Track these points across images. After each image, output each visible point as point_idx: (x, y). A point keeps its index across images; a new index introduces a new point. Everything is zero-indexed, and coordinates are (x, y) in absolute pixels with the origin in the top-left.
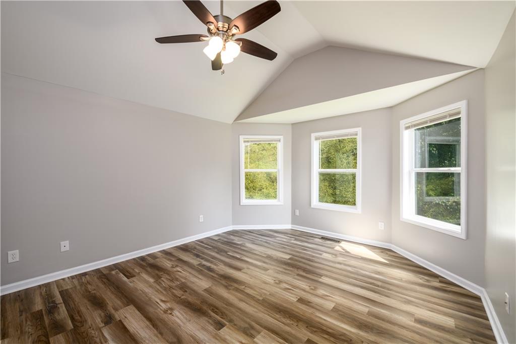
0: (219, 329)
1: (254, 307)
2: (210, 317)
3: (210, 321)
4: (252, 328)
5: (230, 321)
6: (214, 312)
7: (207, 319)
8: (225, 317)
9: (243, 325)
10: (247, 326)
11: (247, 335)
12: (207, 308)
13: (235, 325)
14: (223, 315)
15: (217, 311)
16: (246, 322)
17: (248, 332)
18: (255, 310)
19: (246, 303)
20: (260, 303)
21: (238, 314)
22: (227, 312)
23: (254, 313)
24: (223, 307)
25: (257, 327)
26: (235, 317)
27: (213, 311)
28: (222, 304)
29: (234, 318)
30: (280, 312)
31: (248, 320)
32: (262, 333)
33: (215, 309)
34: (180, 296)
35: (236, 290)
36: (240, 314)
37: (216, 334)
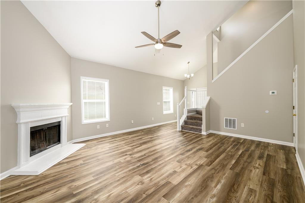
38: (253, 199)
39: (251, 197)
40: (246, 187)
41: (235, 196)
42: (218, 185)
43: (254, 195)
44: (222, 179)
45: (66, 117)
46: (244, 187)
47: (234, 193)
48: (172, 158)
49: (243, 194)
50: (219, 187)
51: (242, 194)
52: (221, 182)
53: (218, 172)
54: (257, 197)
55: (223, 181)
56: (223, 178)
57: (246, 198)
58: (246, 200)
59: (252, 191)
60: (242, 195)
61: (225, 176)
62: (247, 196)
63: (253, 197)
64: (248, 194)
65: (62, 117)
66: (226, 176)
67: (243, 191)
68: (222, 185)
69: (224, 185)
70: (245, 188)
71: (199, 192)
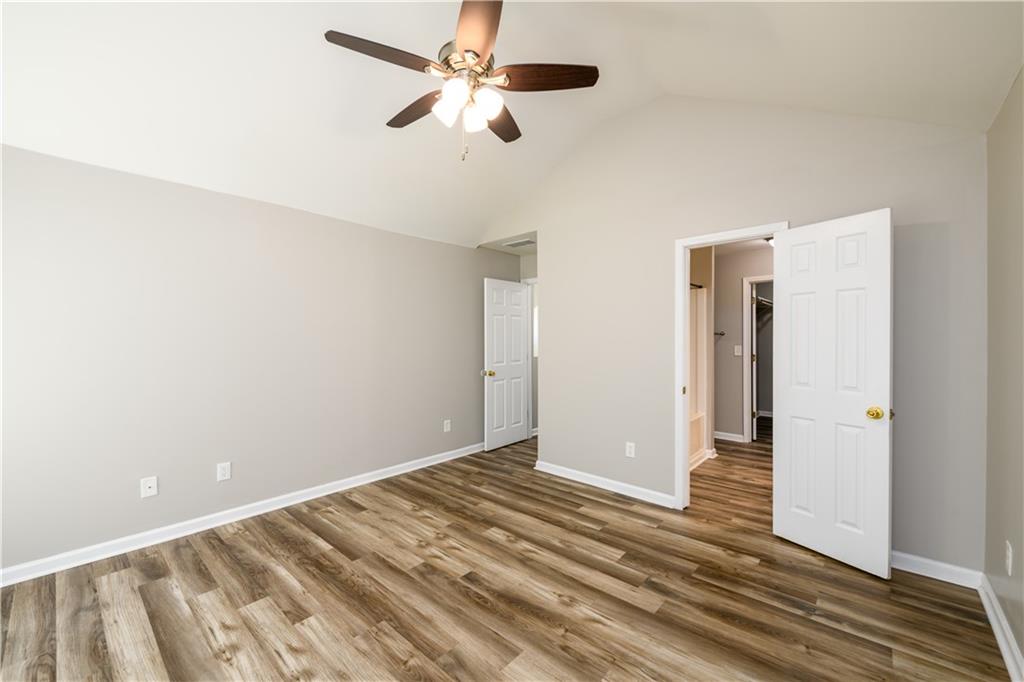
0: (470, 573)
1: (406, 604)
2: (488, 590)
3: (486, 584)
4: (421, 574)
5: (453, 583)
6: (483, 597)
7: (493, 587)
8: (463, 589)
9: (435, 578)
10: (429, 577)
11: (431, 566)
12: (497, 606)
13: (447, 578)
14: (467, 593)
15: (477, 600)
16: (431, 582)
17: (430, 569)
18: (406, 599)
19: (419, 613)
20: (391, 612)
21: (439, 594)
22: (460, 597)
23: (411, 595)
24: (467, 606)
25: (413, 575)
26: (445, 588)
27: (486, 601)
28: (468, 613)
29: (447, 588)
30: (364, 594)
31: (424, 584)
32: (410, 567)
33: (481, 603)
34: (568, 634)
35: (433, 650)
36: (435, 594)
37: (474, 567)
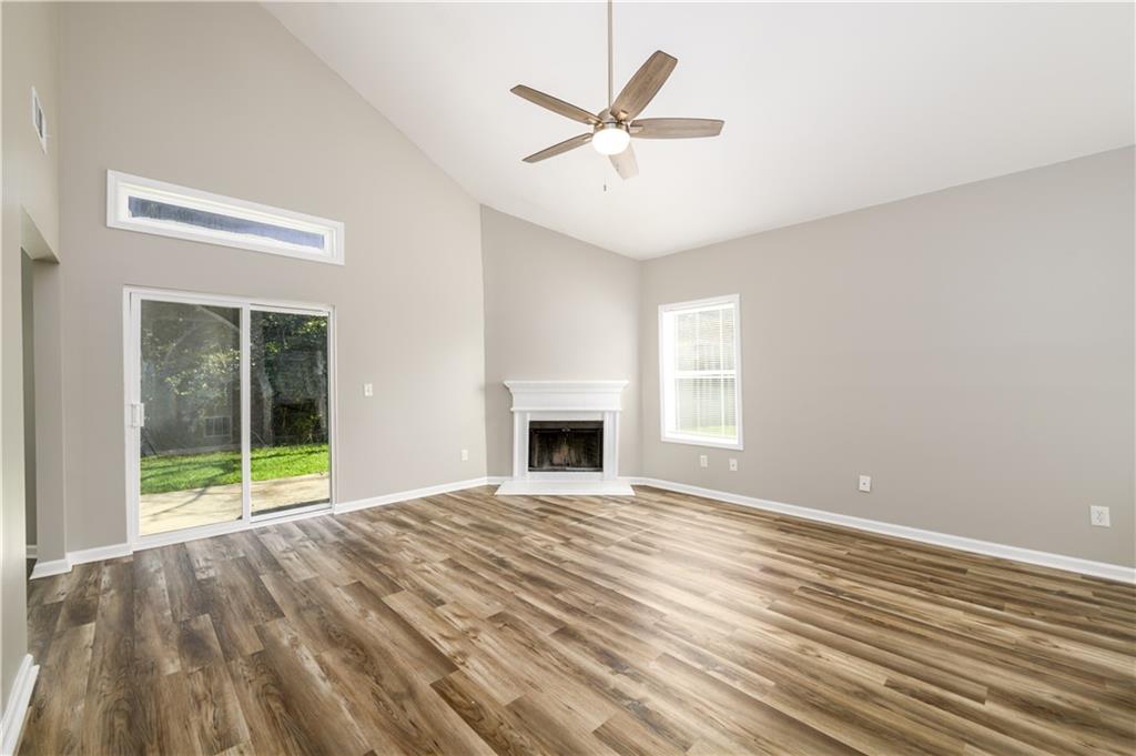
38: (204, 716)
39: (214, 719)
40: (248, 735)
41: (255, 683)
42: (322, 668)
43: (208, 731)
44: (333, 690)
45: (615, 413)
46: (251, 729)
47: (263, 687)
48: (533, 606)
49: (238, 705)
50: (312, 667)
51: (241, 704)
52: (324, 680)
53: (379, 699)
54: (196, 734)
55: (325, 687)
56: (336, 696)
57: (224, 704)
58: (220, 701)
59: (220, 740)
60: (239, 698)
61: (344, 708)
62: (225, 711)
63: (205, 725)
64: (225, 718)
65: (603, 413)
66: (342, 711)
67: (246, 712)
68: (312, 676)
69: (307, 679)
70: (247, 729)
71: (329, 626)
